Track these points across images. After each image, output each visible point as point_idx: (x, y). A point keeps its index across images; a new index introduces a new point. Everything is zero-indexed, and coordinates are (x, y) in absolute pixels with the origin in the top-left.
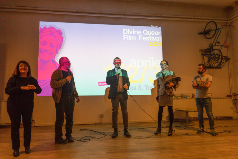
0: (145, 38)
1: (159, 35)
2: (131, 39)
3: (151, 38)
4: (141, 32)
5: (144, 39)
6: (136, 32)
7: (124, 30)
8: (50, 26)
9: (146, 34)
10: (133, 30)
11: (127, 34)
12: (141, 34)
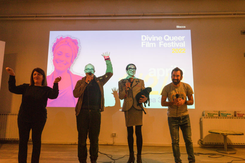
0: (167, 45)
1: (183, 40)
2: (150, 46)
3: (174, 44)
4: (162, 38)
5: (165, 45)
6: (156, 38)
7: (142, 36)
8: (66, 36)
9: (168, 40)
10: (153, 36)
11: (146, 41)
12: (161, 40)
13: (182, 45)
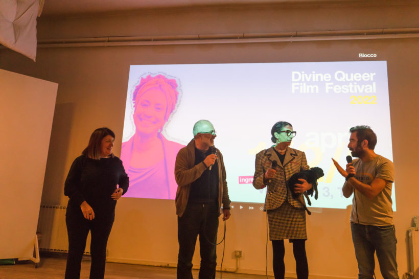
0: (340, 88)
1: (372, 79)
2: (308, 92)
3: (353, 88)
4: (330, 76)
5: (337, 89)
6: (319, 77)
7: (294, 73)
9: (342, 79)
10: (314, 72)
11: (301, 81)
12: (330, 80)
13: (371, 88)
